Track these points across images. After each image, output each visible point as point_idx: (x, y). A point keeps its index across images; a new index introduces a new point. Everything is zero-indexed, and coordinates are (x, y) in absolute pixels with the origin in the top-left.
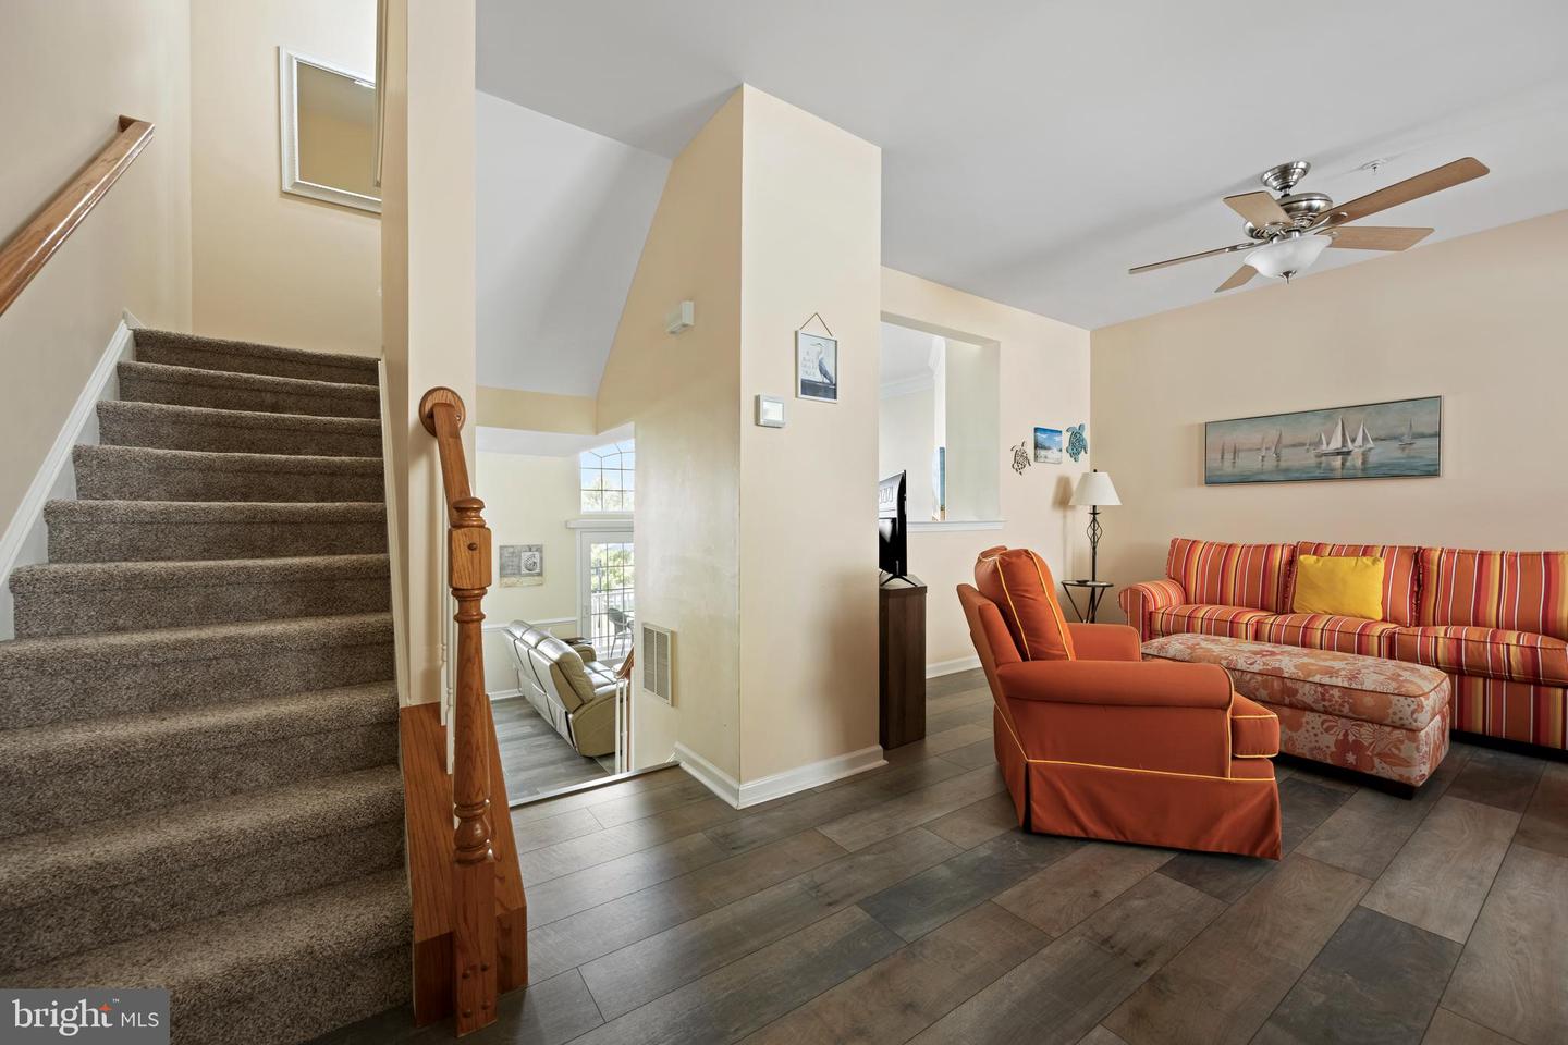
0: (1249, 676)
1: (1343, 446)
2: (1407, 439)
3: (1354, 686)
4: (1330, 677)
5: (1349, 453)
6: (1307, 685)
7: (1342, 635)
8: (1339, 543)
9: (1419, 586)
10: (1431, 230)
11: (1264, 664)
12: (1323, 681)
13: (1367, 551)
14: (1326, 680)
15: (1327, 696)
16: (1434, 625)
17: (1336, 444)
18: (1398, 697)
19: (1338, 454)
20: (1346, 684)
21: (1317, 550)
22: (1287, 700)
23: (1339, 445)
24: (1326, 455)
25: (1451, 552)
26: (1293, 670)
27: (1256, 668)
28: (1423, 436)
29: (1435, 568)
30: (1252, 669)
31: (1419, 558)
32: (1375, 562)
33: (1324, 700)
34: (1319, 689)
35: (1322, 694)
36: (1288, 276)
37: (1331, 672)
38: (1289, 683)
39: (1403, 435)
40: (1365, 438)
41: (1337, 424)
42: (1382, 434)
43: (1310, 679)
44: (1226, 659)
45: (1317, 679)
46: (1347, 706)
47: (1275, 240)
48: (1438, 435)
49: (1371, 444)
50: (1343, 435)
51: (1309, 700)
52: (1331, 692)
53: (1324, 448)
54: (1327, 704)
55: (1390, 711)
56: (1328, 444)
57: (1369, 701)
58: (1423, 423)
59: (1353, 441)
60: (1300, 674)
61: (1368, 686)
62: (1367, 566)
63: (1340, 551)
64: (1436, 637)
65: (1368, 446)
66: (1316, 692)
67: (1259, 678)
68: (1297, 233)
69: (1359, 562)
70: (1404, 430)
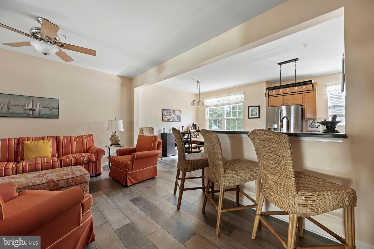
0: (42, 185)
1: (33, 108)
2: (51, 108)
3: (75, 176)
4: (68, 176)
5: (35, 110)
6: (62, 181)
7: (47, 163)
8: (34, 136)
9: (57, 146)
10: (73, 60)
11: (46, 179)
12: (66, 178)
13: (44, 138)
14: (67, 177)
15: (68, 182)
16: (63, 155)
17: (30, 107)
18: (85, 175)
19: (31, 110)
20: (73, 176)
21: (28, 139)
22: (56, 188)
23: (31, 107)
24: (27, 110)
25: (64, 137)
26: (56, 178)
27: (44, 182)
28: (55, 108)
29: (62, 141)
30: (42, 182)
31: (57, 139)
32: (48, 141)
33: (67, 183)
34: (66, 180)
35: (67, 182)
36: (46, 55)
37: (68, 175)
38: (56, 182)
39: (50, 107)
40: (39, 106)
41: (31, 101)
42: (44, 106)
43: (63, 179)
44: (30, 182)
45: (65, 178)
46: (73, 182)
47: (42, 41)
48: (58, 108)
49: (41, 108)
50: (33, 105)
51: (63, 185)
52: (69, 180)
53: (26, 107)
54: (68, 184)
55: (84, 179)
56: (28, 107)
57: (79, 179)
58: (55, 105)
59: (36, 107)
60: (59, 178)
61: (78, 175)
62: (47, 143)
63: (35, 139)
64: (71, 158)
65: (40, 109)
66: (65, 182)
67: (46, 185)
68: (49, 43)
69: (45, 142)
70: (50, 106)
